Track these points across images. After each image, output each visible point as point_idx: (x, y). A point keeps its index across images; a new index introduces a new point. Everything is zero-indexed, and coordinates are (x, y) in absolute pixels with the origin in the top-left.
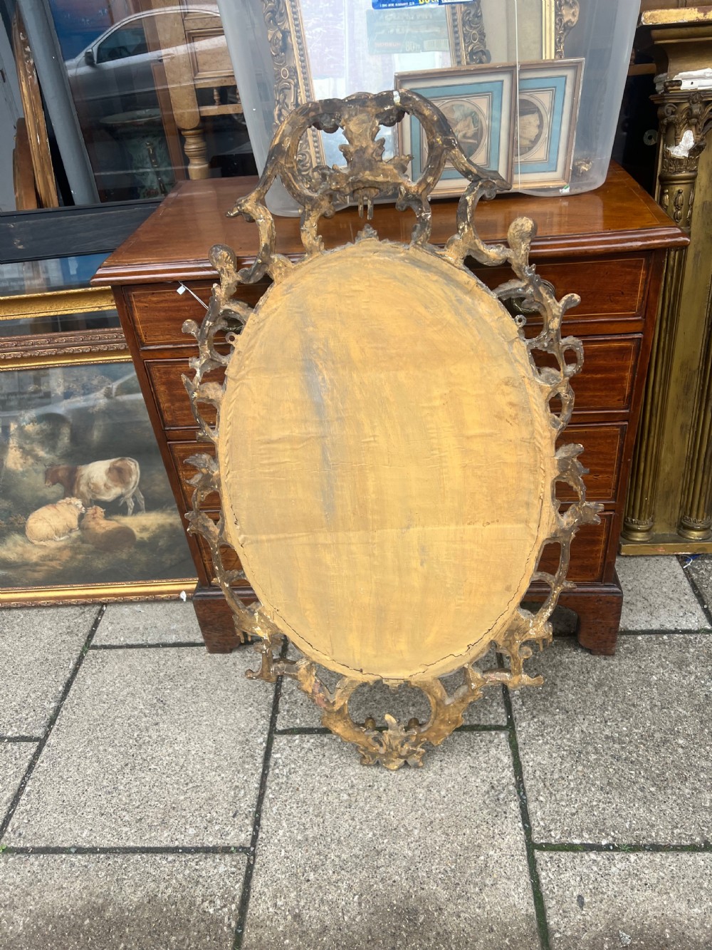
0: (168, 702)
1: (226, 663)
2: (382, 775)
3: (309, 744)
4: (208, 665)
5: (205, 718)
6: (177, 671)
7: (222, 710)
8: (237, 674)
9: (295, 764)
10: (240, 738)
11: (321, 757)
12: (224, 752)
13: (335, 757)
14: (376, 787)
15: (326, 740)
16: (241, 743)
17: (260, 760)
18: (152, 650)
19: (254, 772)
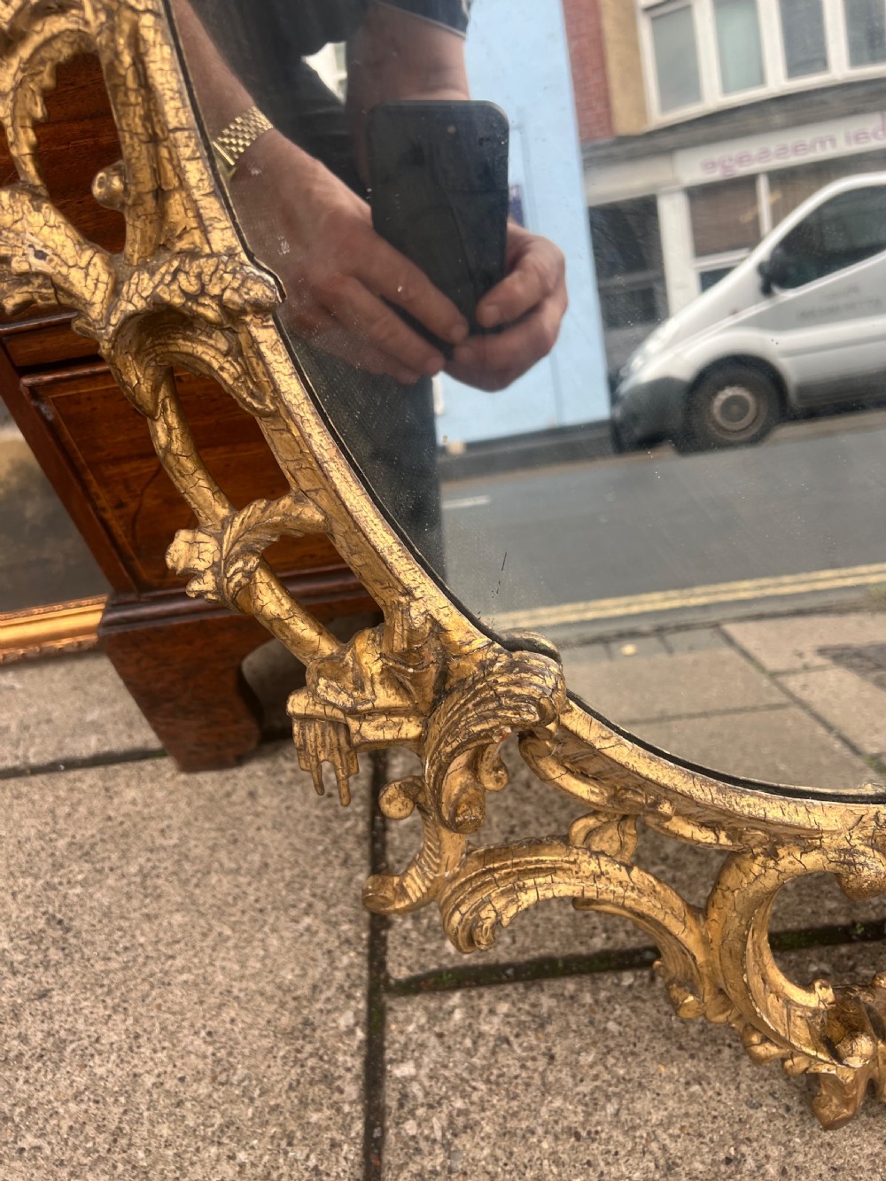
0: (76, 923)
1: (228, 795)
2: (760, 1115)
3: (496, 1020)
4: (182, 805)
5: (179, 962)
6: (101, 831)
7: (228, 932)
8: (259, 822)
9: (464, 1095)
10: (285, 1020)
11: (542, 1063)
12: (241, 1071)
13: (587, 1058)
14: (750, 1164)
15: (547, 1002)
16: (289, 1035)
17: (352, 1090)
18: (38, 780)
19: (339, 1137)
